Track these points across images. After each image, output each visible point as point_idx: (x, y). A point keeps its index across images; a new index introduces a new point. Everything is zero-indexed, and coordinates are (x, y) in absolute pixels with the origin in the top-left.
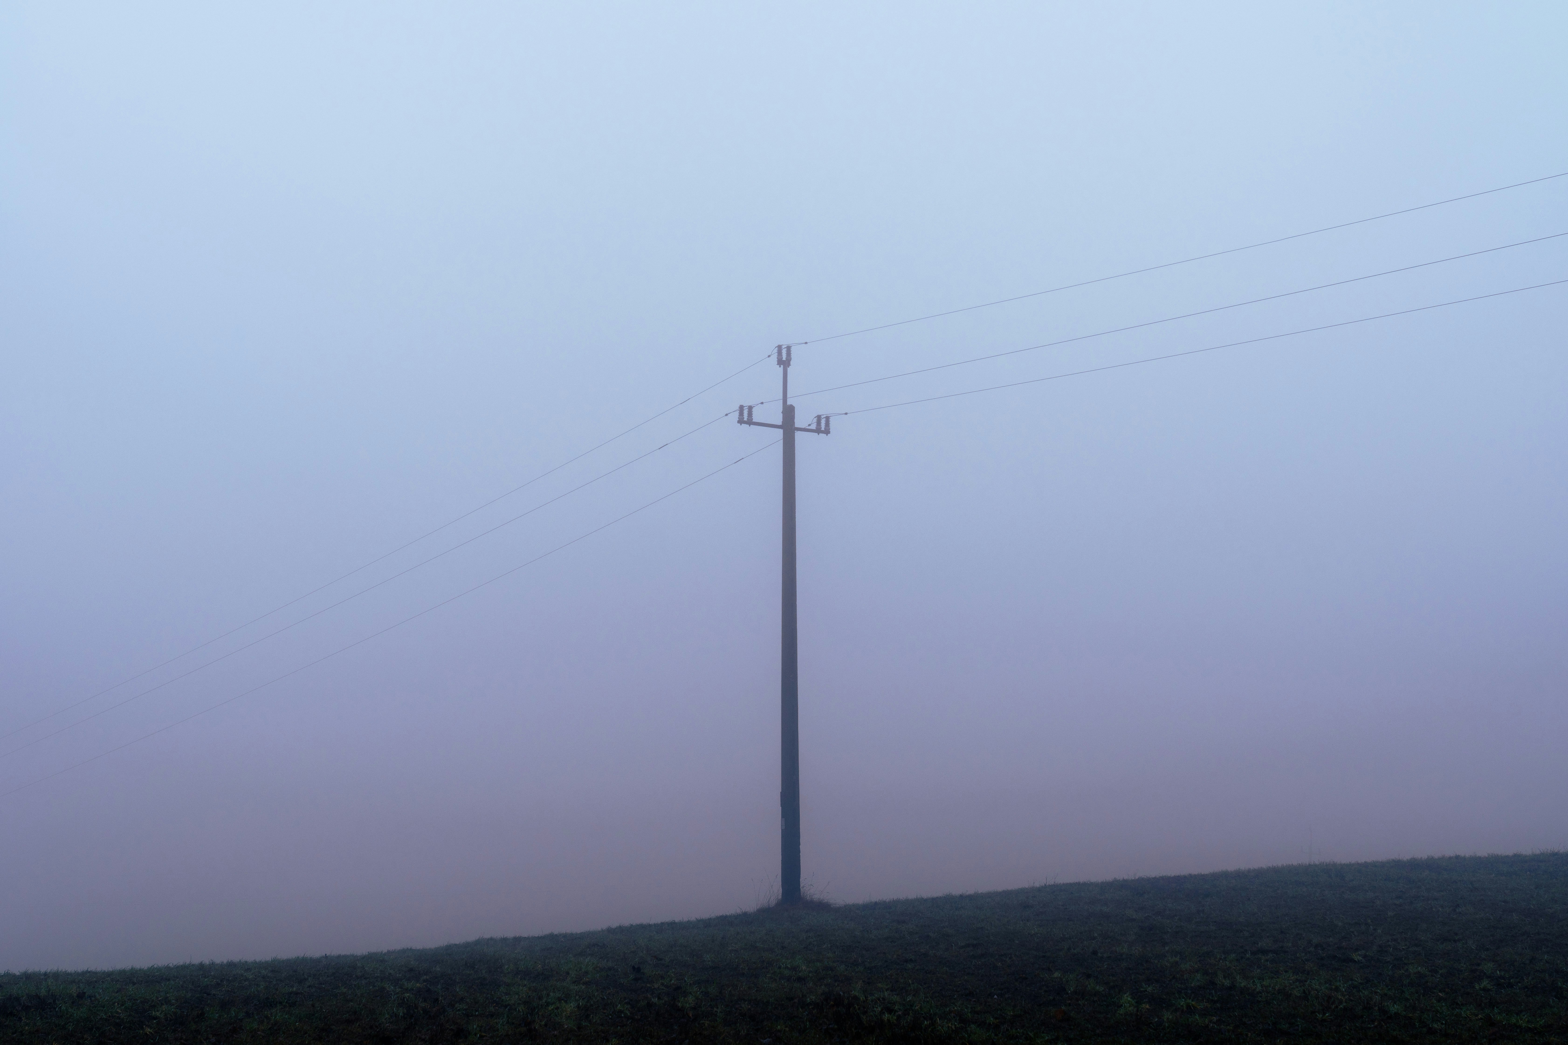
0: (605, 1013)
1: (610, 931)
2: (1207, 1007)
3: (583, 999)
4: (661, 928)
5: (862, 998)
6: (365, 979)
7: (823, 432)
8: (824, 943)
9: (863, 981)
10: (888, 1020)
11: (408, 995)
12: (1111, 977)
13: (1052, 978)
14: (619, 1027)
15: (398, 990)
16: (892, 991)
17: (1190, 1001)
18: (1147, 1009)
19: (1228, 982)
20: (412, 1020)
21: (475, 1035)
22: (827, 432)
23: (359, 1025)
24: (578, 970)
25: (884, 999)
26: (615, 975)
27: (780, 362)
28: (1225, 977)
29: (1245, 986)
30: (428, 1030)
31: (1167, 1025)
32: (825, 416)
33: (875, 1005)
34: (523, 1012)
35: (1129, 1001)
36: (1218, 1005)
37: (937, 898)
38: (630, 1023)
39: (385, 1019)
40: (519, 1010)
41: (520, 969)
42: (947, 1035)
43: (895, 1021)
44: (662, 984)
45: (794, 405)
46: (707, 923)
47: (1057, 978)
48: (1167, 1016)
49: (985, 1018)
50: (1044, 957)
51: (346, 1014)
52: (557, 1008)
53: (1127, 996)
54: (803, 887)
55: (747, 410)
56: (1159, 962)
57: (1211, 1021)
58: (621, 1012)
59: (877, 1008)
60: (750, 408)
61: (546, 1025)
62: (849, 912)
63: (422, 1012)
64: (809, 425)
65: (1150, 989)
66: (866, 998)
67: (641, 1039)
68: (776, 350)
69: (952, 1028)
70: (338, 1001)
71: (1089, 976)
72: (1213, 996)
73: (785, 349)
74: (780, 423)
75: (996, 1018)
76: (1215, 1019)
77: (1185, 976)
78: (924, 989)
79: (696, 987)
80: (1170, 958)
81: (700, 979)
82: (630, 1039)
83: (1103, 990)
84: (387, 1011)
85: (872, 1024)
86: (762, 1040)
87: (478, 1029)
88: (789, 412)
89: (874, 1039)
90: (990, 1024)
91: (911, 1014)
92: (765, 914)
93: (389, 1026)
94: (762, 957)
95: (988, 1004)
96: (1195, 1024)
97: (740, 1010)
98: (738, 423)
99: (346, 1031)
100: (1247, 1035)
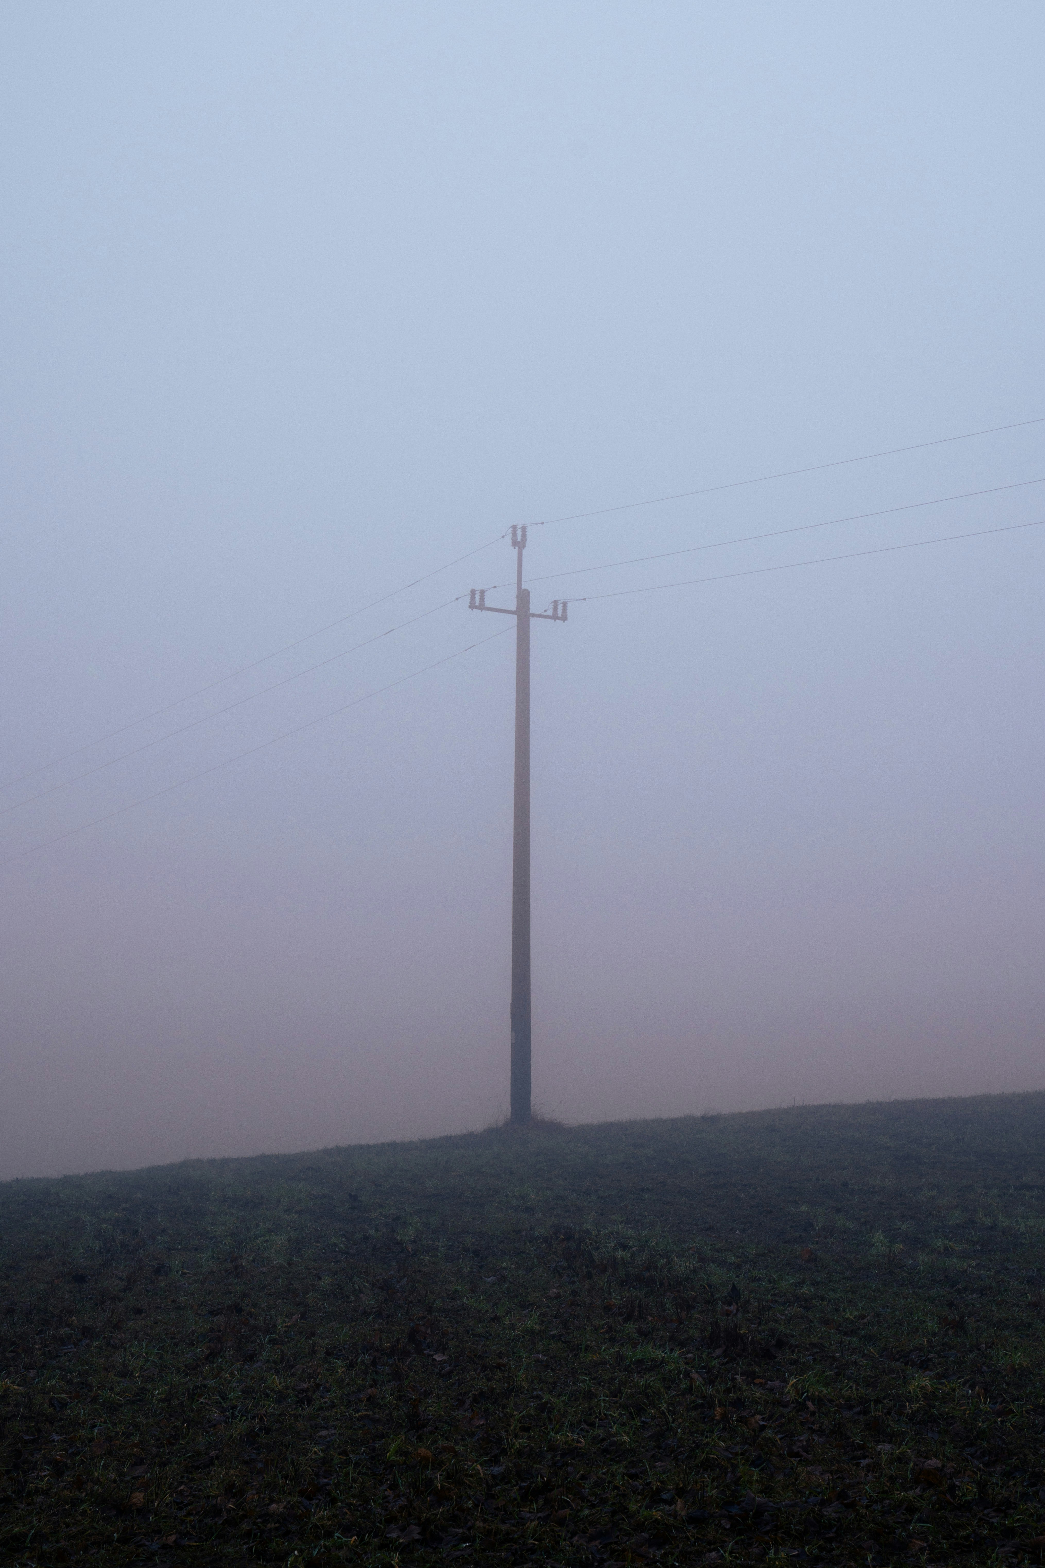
0: (318, 1247)
1: (326, 1152)
2: (966, 1248)
3: (296, 1230)
4: (381, 1149)
5: (594, 1233)
6: (59, 1207)
7: (559, 619)
8: (555, 1169)
9: (596, 1213)
10: (622, 1258)
11: (105, 1225)
12: (862, 1212)
13: (798, 1212)
14: (332, 1264)
15: (94, 1220)
16: (626, 1223)
17: (947, 1242)
18: (901, 1249)
19: (989, 1220)
20: (109, 1255)
21: (177, 1273)
22: (564, 618)
23: (51, 1261)
24: (290, 1198)
25: (618, 1233)
26: (329, 1203)
27: (515, 543)
28: (986, 1215)
29: (1007, 1226)
30: (125, 1267)
31: (922, 1268)
32: (562, 601)
33: (608, 1240)
34: (230, 1246)
35: (882, 1240)
36: (979, 1247)
37: (677, 1119)
38: (344, 1258)
39: (80, 1254)
40: (225, 1243)
41: (227, 1196)
42: (685, 1276)
43: (629, 1259)
44: (381, 1214)
45: (529, 590)
46: (430, 1145)
47: (804, 1212)
48: (923, 1258)
49: (726, 1256)
50: (790, 1187)
51: (36, 1249)
52: (267, 1241)
53: (879, 1235)
54: (534, 1106)
55: (479, 594)
56: (914, 1196)
57: (969, 1266)
58: (335, 1245)
59: (610, 1243)
60: (482, 592)
61: (254, 1261)
62: (583, 1134)
63: (119, 1245)
64: (545, 611)
65: (904, 1227)
66: (598, 1233)
67: (355, 1278)
68: (510, 531)
69: (690, 1267)
70: (28, 1234)
71: (838, 1211)
72: (972, 1237)
73: (521, 530)
74: (514, 609)
75: (738, 1257)
76: (974, 1263)
77: (942, 1212)
78: (661, 1222)
79: (417, 1218)
80: (926, 1192)
81: (421, 1209)
82: (344, 1277)
83: (854, 1227)
84: (81, 1245)
85: (605, 1262)
86: (486, 1279)
87: (180, 1265)
88: (523, 597)
89: (606, 1279)
90: (731, 1264)
91: (646, 1251)
92: (493, 1135)
93: (84, 1262)
94: (489, 1183)
95: (729, 1240)
96: (953, 1268)
97: (463, 1244)
98: (469, 608)
99: (35, 1269)
100: (1009, 1282)
